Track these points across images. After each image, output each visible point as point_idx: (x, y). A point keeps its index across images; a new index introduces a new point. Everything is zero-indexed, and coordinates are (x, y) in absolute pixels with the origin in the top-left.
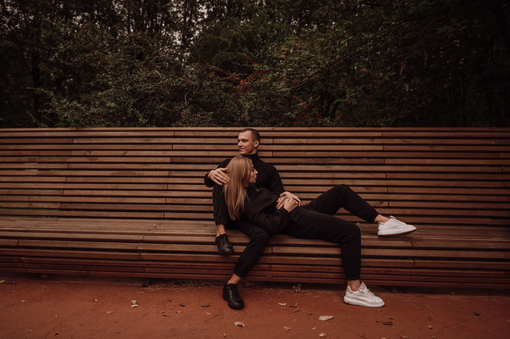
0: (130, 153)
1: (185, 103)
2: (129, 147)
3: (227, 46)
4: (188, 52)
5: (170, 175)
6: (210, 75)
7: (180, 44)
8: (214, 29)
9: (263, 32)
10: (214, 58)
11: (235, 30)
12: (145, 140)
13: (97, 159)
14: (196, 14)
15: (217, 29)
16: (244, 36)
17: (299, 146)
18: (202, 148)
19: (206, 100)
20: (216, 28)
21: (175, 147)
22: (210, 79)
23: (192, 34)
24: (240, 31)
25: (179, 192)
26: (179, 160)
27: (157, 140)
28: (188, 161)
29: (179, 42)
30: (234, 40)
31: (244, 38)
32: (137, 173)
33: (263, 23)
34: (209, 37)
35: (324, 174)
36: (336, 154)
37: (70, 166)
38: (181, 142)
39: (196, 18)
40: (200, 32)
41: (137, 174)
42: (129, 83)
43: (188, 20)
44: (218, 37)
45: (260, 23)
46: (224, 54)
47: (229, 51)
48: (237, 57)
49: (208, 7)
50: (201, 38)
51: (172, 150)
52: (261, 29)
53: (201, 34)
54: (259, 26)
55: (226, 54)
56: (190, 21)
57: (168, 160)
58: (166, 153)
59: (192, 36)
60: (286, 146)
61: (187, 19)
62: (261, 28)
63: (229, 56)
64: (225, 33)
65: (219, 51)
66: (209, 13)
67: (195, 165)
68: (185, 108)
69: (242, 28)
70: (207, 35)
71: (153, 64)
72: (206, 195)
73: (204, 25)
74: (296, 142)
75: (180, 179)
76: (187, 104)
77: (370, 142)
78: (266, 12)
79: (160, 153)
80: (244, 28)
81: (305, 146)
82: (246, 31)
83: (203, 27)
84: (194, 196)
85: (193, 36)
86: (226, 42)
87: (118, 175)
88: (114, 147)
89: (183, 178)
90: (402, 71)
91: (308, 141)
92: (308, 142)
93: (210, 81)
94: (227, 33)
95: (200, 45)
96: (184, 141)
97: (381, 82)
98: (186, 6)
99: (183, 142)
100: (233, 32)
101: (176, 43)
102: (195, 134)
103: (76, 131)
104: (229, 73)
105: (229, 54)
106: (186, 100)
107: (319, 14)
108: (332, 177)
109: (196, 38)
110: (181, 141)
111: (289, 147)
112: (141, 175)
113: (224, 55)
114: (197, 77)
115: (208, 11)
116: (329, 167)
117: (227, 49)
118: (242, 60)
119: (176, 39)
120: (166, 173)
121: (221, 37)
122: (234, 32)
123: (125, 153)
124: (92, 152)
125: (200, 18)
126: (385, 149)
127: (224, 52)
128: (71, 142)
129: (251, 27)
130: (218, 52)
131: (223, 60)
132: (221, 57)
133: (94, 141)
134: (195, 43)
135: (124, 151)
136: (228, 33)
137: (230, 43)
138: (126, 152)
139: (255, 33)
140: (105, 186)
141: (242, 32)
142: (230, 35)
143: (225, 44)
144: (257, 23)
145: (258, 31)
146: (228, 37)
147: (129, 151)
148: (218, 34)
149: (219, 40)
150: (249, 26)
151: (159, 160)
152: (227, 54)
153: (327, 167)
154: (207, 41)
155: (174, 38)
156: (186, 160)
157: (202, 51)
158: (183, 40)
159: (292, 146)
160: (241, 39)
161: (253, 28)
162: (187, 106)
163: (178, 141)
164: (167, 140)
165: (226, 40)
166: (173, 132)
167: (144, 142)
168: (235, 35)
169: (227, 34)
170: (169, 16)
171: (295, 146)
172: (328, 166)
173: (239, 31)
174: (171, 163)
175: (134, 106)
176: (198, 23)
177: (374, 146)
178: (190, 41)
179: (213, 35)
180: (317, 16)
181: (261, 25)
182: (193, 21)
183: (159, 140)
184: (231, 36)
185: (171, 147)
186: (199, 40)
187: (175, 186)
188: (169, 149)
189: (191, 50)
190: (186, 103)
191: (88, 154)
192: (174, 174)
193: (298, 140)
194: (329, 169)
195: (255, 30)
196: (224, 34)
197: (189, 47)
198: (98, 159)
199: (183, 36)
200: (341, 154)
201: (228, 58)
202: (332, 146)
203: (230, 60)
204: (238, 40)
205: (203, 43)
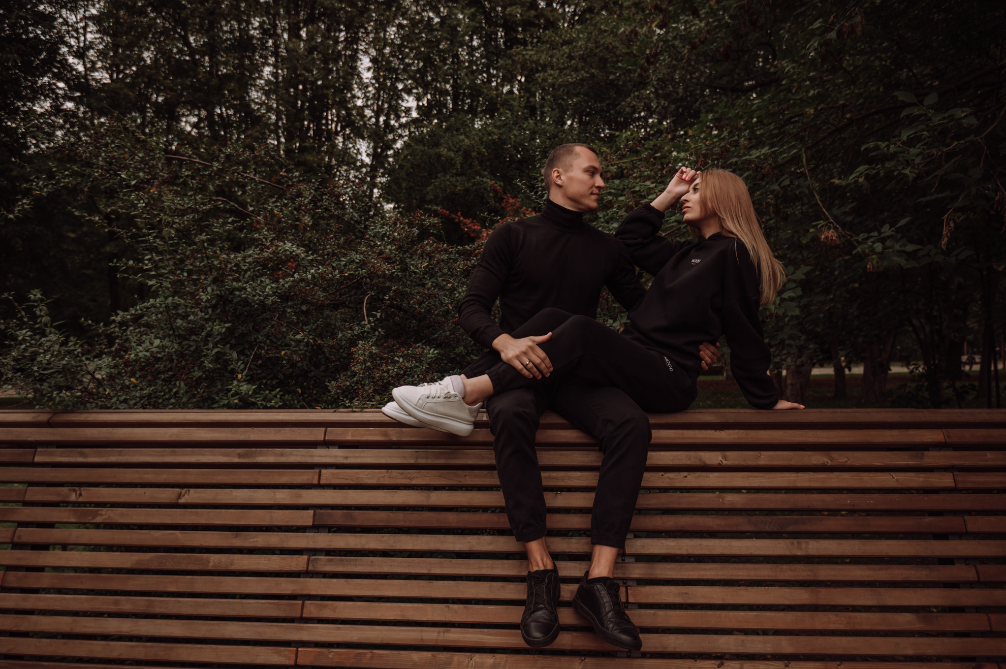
0: (193, 496)
1: (363, 322)
2: (193, 476)
3: (453, 165)
4: (383, 176)
5: (310, 568)
6: (427, 244)
7: (369, 163)
8: (429, 136)
9: (518, 140)
10: (430, 188)
11: (467, 137)
12: (240, 456)
13: (96, 514)
14: (395, 110)
15: (435, 135)
16: (484, 148)
17: (698, 474)
18: (407, 482)
19: (417, 306)
20: (432, 134)
21: (328, 476)
22: (428, 255)
23: (391, 145)
24: (477, 138)
25: (339, 629)
26: (338, 518)
27: (276, 455)
28: (366, 523)
29: (367, 160)
30: (467, 154)
31: (484, 150)
32: (215, 561)
33: (517, 124)
34: (421, 151)
35: (785, 567)
36: (815, 500)
37: (19, 537)
38: (345, 461)
39: (398, 117)
40: (405, 142)
41: (211, 564)
42: (210, 279)
43: (384, 121)
44: (437, 150)
45: (513, 124)
46: (448, 180)
47: (457, 175)
48: (473, 186)
49: (418, 99)
50: (406, 152)
51: (320, 486)
52: (514, 135)
53: (406, 145)
54: (511, 130)
55: (451, 179)
56: (386, 122)
57: (306, 517)
58: (300, 496)
59: (390, 148)
60: (661, 474)
61: (382, 119)
62: (515, 132)
63: (458, 184)
64: (450, 142)
65: (439, 175)
66: (419, 108)
67: (386, 537)
68: (361, 337)
69: (480, 134)
70: (416, 147)
71: (285, 222)
72: (422, 639)
73: (412, 130)
74: (689, 463)
75: (342, 581)
76: (368, 326)
77: (912, 462)
78: (523, 105)
79: (282, 496)
80: (484, 132)
81: (716, 474)
82: (488, 139)
83: (410, 133)
84: (385, 642)
85: (393, 148)
86: (452, 159)
87: (154, 566)
88: (150, 475)
89: (349, 580)
90: (946, 239)
91: (725, 458)
92: (725, 462)
93: (428, 259)
94: (453, 142)
95: (405, 164)
96: (355, 457)
97: (873, 266)
98: (379, 96)
99: (349, 461)
100: (463, 140)
101: (362, 161)
102: (386, 435)
103: (48, 424)
104: (459, 217)
105: (457, 181)
106: (368, 316)
107: (631, 105)
108: (812, 578)
109: (398, 152)
110: (346, 458)
111: (670, 478)
112: (223, 568)
113: (448, 183)
114: (396, 250)
115: (418, 105)
116: (799, 543)
117: (454, 171)
118: (482, 190)
119: (360, 154)
120: (297, 563)
121: (444, 151)
122: (467, 140)
123: (180, 496)
124: (83, 493)
125: (403, 117)
126: (960, 486)
127: (448, 177)
128: (29, 459)
129: (496, 131)
130: (436, 177)
131: (446, 190)
132: (443, 186)
133: (93, 457)
134: (396, 161)
135: (178, 490)
136: (455, 143)
137: (459, 160)
138: (184, 491)
139: (505, 142)
140: (116, 603)
141: (480, 140)
142: (458, 146)
143: (451, 163)
144: (506, 124)
145: (510, 138)
146: (455, 149)
147: (192, 490)
148: (437, 144)
149: (439, 156)
150: (493, 130)
151: (279, 518)
152: (454, 179)
153: (793, 544)
154: (418, 157)
155: (358, 152)
156: (361, 518)
157: (408, 175)
158: (375, 156)
159: (677, 474)
160: (479, 153)
161: (501, 134)
162: (368, 333)
163: (336, 456)
164: (304, 456)
165: (452, 154)
166: (323, 429)
167: (236, 460)
168: (468, 146)
169: (453, 145)
170: (349, 114)
171: (686, 474)
172: (795, 541)
173: (474, 139)
174: (316, 528)
175: (224, 339)
176: (402, 126)
177: (928, 475)
178: (387, 156)
179: (428, 146)
180: (627, 109)
181: (514, 127)
182: (393, 122)
183: (282, 455)
184: (460, 148)
185: (317, 477)
186: (402, 156)
187: (327, 606)
188: (309, 482)
189: (389, 172)
190: (366, 323)
191: (73, 497)
192: (324, 564)
193: (693, 453)
194: (799, 553)
195: (504, 137)
196: (448, 144)
197: (385, 168)
198: (101, 515)
199: (375, 148)
200: (829, 500)
201: (456, 186)
202: (800, 474)
203: (460, 190)
204: (474, 154)
205: (409, 160)
